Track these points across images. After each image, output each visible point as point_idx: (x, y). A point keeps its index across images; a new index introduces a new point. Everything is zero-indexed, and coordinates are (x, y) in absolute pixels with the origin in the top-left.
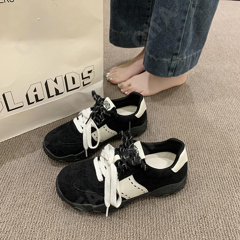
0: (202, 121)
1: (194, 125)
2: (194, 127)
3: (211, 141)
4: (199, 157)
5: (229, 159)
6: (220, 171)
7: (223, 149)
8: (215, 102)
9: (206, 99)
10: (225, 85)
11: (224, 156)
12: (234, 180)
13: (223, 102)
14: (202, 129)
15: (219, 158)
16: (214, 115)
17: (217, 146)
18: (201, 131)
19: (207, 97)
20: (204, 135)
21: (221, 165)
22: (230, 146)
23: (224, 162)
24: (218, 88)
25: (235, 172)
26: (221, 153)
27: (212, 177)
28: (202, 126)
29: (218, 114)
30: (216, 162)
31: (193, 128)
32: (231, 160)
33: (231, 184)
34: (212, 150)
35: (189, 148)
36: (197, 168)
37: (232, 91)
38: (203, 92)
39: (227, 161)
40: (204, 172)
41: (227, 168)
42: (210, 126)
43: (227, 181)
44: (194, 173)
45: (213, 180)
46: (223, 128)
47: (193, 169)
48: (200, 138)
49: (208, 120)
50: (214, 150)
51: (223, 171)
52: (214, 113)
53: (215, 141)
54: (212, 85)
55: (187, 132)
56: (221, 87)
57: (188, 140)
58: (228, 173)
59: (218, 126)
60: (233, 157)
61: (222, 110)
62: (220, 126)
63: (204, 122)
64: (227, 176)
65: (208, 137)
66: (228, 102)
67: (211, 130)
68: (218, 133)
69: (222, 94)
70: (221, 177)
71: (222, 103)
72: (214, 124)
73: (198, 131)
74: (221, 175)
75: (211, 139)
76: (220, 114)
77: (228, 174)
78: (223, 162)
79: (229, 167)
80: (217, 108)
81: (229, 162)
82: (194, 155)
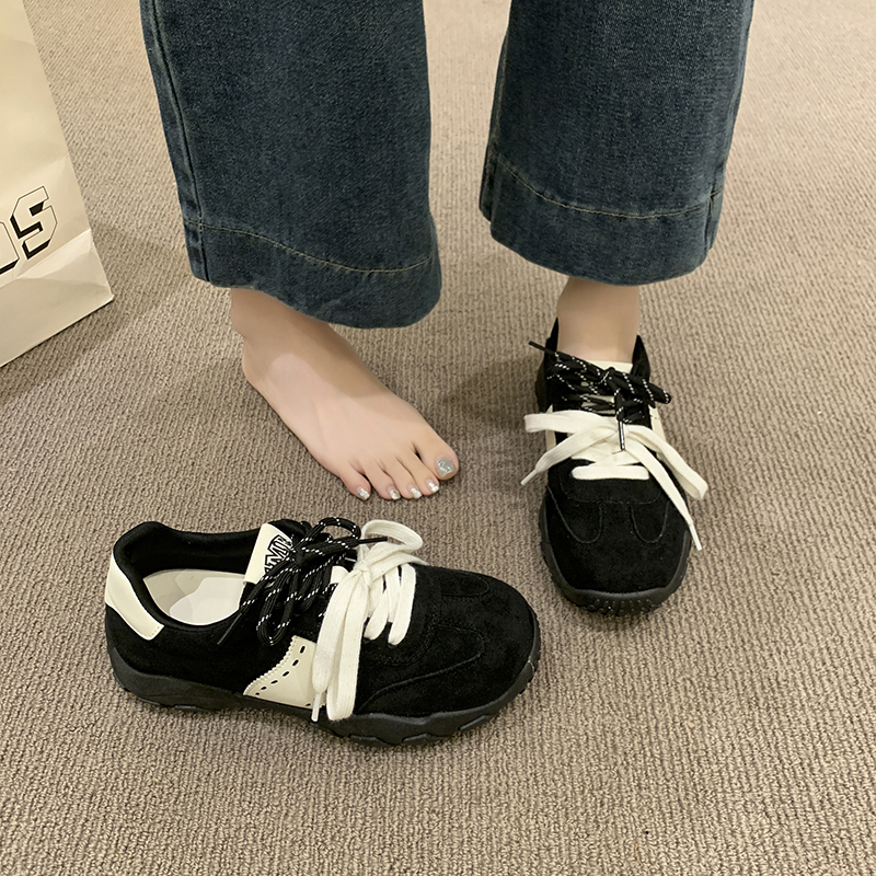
5: (734, 674)
6: (692, 725)
7: (715, 630)
8: (700, 428)
11: (713, 658)
12: (743, 759)
13: (733, 425)
15: (695, 672)
21: (700, 700)
23: (714, 684)
24: (716, 365)
25: (749, 725)
26: (707, 646)
27: (661, 753)
32: (739, 678)
34: (670, 637)
39: (722, 683)
43: (715, 767)
45: (666, 764)
50: (681, 636)
51: (706, 725)
58: (724, 734)
60: (748, 662)
64: (719, 743)
66: (750, 425)
70: (696, 752)
71: (728, 432)
74: (696, 743)
77: (723, 738)
78: (710, 688)
79: (728, 707)
81: (731, 683)
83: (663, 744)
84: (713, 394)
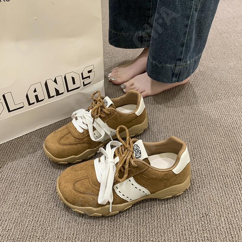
0: (206, 119)
1: (197, 124)
2: (197, 125)
3: (214, 139)
4: (201, 156)
6: (223, 169)
7: (227, 147)
8: (219, 100)
9: (209, 97)
10: (230, 83)
11: (227, 154)
12: (238, 178)
13: (228, 100)
14: (205, 128)
15: (222, 156)
16: (217, 113)
17: (221, 145)
18: (204, 129)
19: (210, 95)
20: (207, 133)
21: (225, 163)
22: (234, 144)
23: (228, 160)
24: (222, 86)
25: (239, 169)
26: (225, 151)
27: (215, 176)
28: (205, 124)
29: (222, 112)
30: (219, 161)
31: (196, 127)
32: (235, 158)
33: (235, 182)
34: (215, 148)
35: (191, 147)
36: (199, 167)
37: (237, 89)
38: (207, 90)
39: (230, 159)
40: (207, 170)
41: (231, 166)
42: (213, 124)
43: (230, 179)
44: (196, 172)
45: (216, 178)
46: (227, 126)
47: (196, 168)
48: (202, 136)
49: (211, 118)
50: (218, 148)
51: (227, 169)
52: (217, 111)
53: (218, 140)
54: (216, 83)
55: (190, 130)
56: (225, 85)
57: (190, 138)
58: (232, 171)
59: (221, 124)
60: (237, 155)
61: (226, 107)
62: (224, 124)
63: (207, 121)
64: (231, 174)
65: (211, 135)
66: (232, 100)
67: (214, 128)
68: (222, 131)
69: (226, 92)
70: (224, 175)
72: (217, 122)
73: (201, 130)
74: (224, 173)
75: (215, 137)
76: (224, 112)
77: (232, 173)
79: (232, 165)
80: (221, 106)
81: (233, 160)
82: (197, 153)
83: (215, 174)
84: (222, 92)
